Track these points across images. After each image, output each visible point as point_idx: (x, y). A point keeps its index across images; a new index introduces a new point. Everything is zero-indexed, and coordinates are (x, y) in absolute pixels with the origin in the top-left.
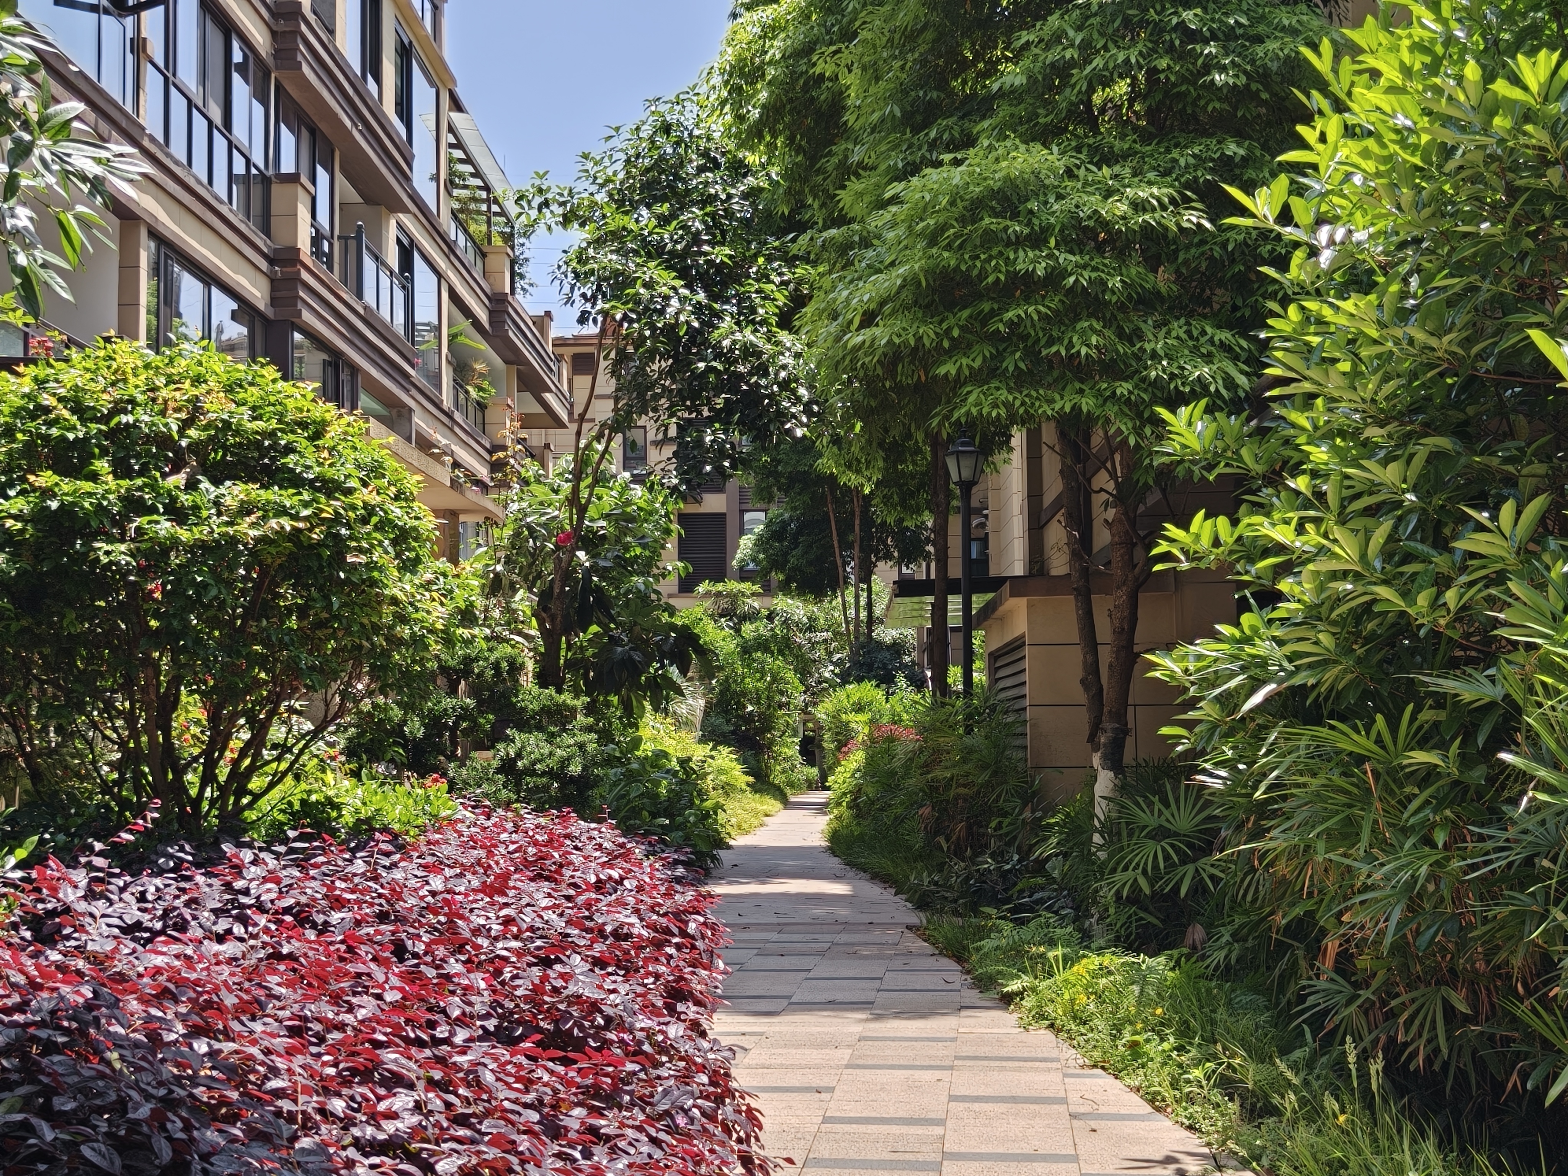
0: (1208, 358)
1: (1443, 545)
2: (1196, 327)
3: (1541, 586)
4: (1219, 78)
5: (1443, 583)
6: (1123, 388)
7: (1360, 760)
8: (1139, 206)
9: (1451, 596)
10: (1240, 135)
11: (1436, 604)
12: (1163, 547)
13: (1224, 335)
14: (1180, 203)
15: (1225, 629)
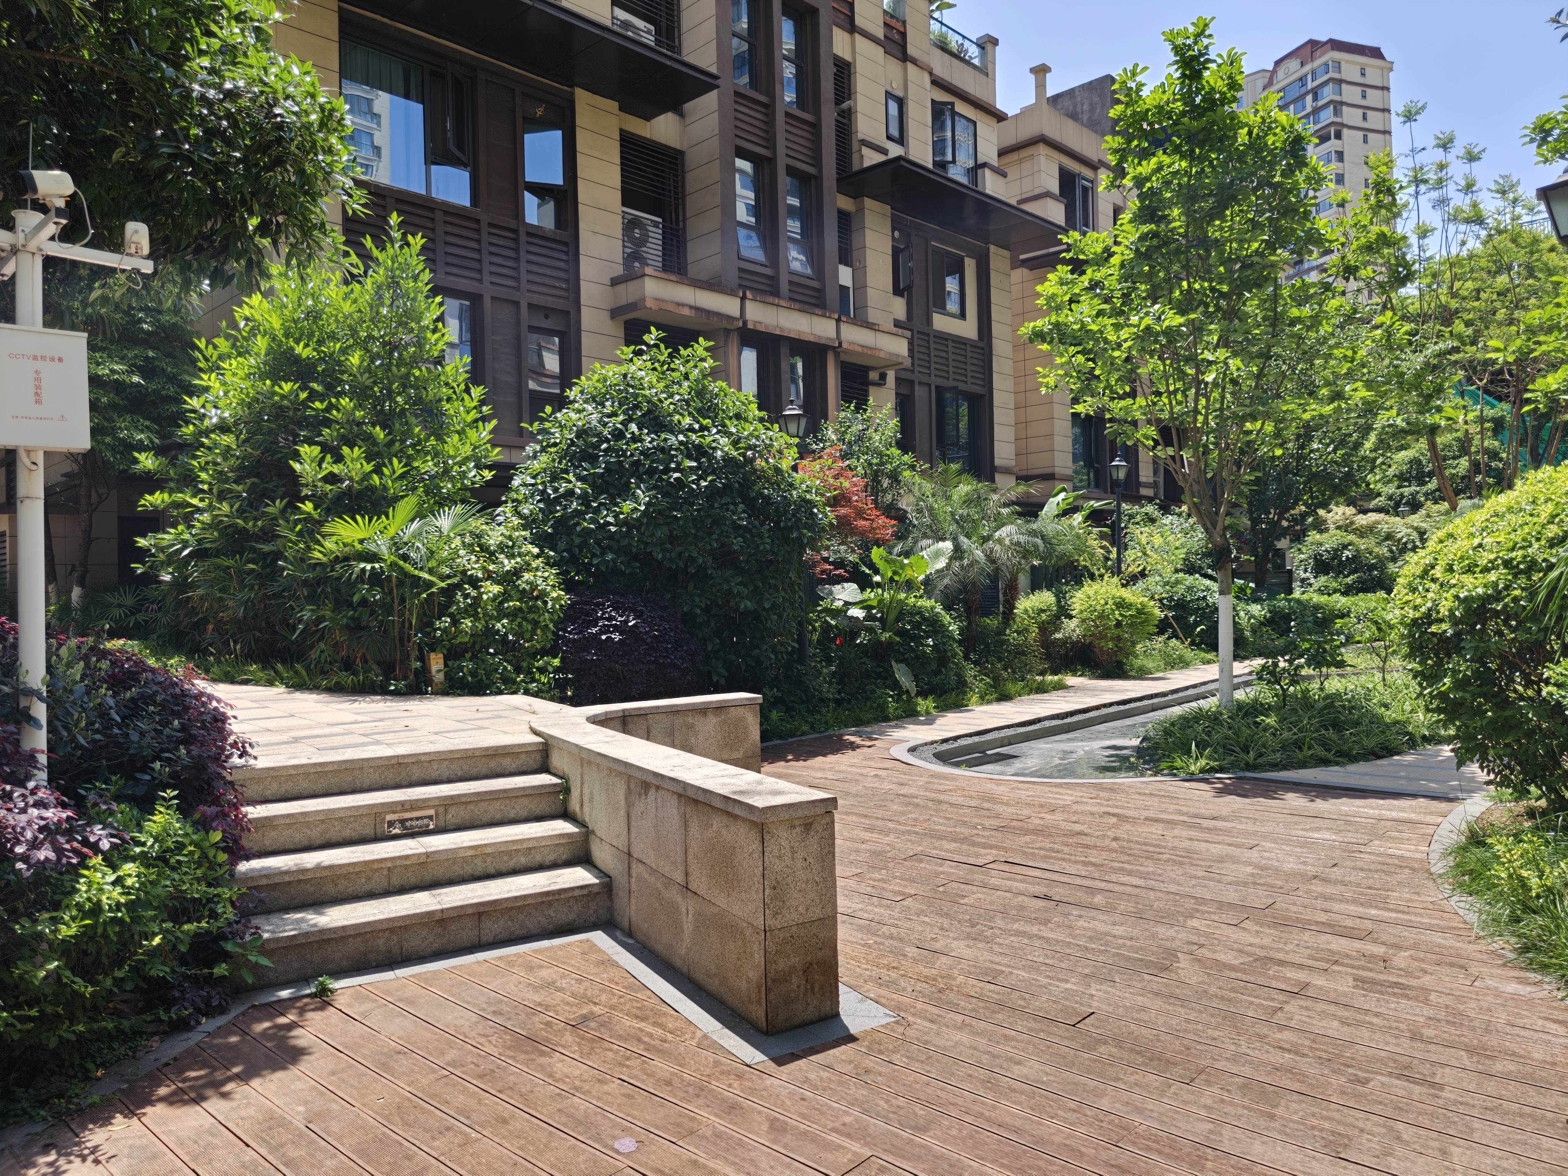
0: (142, 431)
1: (257, 509)
2: (135, 418)
3: (288, 521)
4: (145, 326)
5: (256, 519)
6: (108, 440)
7: (229, 568)
8: (113, 371)
9: (259, 523)
10: (153, 348)
11: (254, 526)
12: (143, 502)
13: (147, 423)
14: (130, 372)
15: (172, 531)
